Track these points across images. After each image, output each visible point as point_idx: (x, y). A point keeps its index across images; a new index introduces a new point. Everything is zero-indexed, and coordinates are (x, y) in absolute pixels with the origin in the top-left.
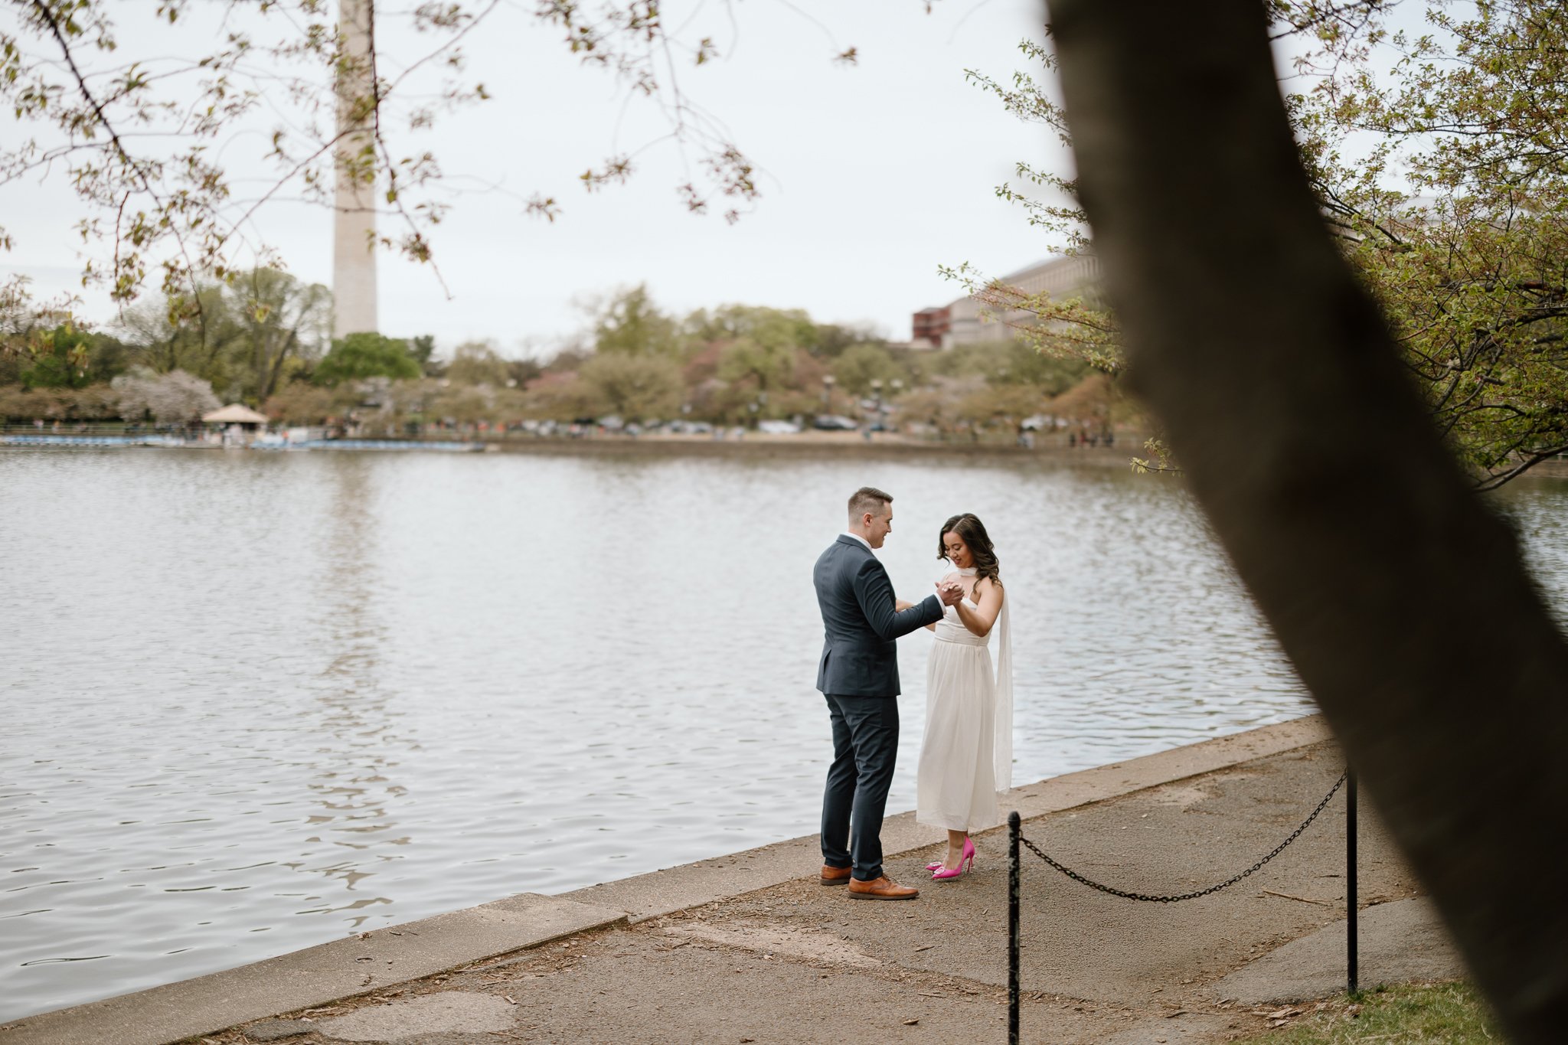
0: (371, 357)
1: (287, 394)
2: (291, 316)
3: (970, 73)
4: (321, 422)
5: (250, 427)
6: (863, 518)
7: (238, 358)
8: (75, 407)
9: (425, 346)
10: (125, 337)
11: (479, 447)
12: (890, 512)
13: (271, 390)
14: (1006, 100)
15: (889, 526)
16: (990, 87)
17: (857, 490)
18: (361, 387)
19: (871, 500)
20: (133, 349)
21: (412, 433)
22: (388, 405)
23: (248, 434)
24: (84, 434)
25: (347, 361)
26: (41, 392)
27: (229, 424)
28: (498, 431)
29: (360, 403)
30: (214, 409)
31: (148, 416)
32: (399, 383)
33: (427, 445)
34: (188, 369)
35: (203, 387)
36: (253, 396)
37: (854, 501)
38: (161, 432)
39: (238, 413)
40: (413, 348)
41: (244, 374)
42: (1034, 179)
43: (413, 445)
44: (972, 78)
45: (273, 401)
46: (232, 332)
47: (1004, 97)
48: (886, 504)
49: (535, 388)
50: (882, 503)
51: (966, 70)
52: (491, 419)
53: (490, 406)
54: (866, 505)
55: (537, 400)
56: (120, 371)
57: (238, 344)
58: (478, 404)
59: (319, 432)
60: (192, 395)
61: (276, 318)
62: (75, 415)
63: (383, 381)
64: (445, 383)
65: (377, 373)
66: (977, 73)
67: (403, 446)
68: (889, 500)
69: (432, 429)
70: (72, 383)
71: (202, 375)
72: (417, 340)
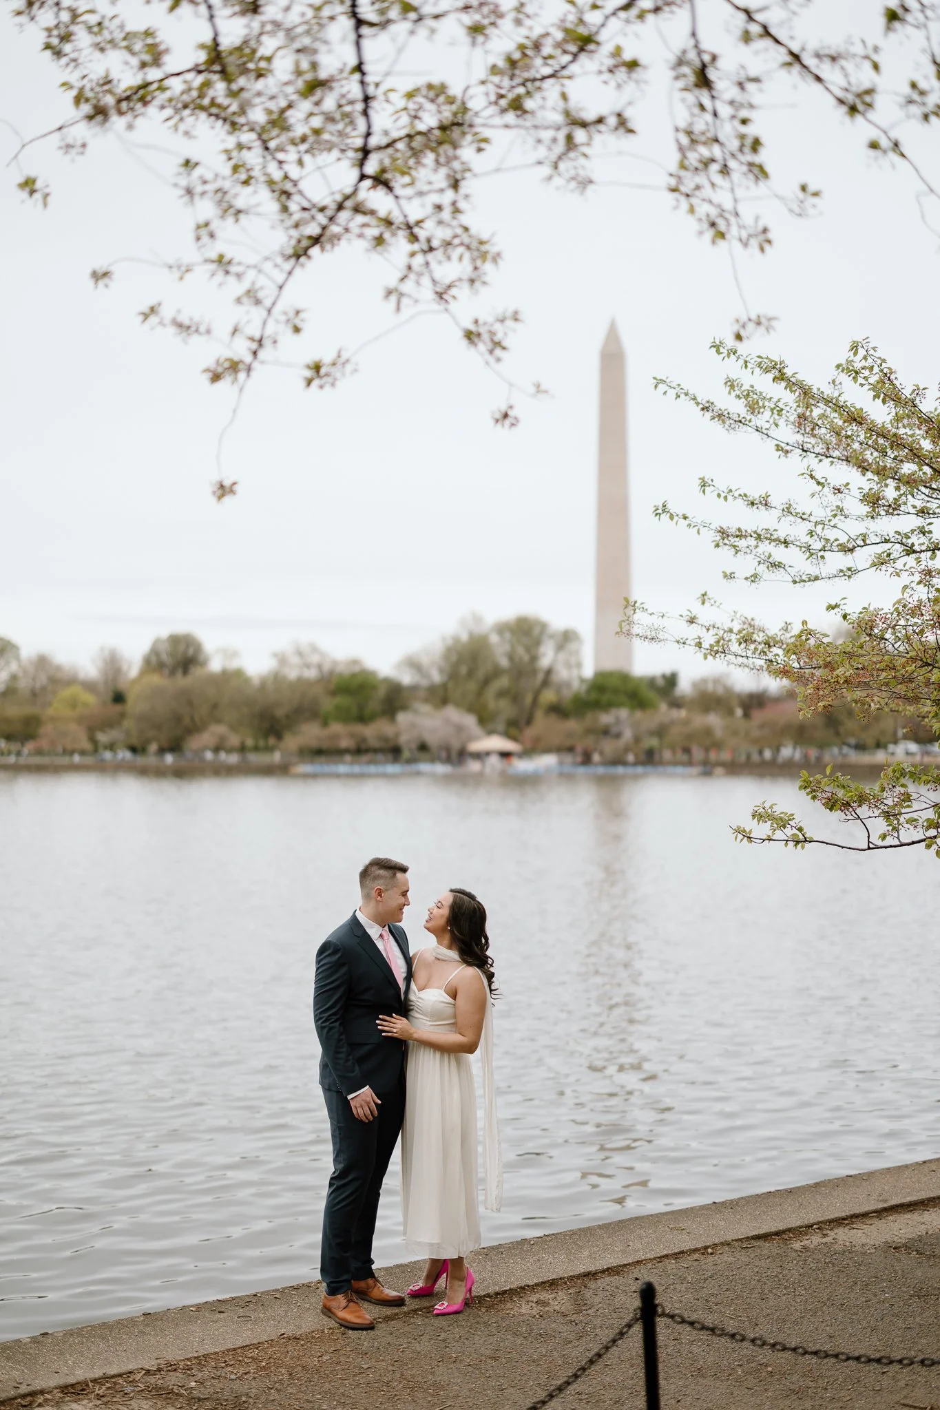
0: (616, 691)
1: (542, 724)
2: (547, 656)
3: (659, 382)
4: (571, 749)
5: (505, 755)
6: (373, 893)
7: (501, 694)
8: (364, 740)
9: (671, 680)
10: (407, 679)
11: (707, 769)
12: (406, 882)
13: (529, 721)
14: (703, 409)
15: (407, 899)
16: (682, 396)
17: (367, 862)
18: (606, 719)
19: (382, 872)
20: (414, 688)
21: (650, 759)
22: (628, 734)
23: (505, 761)
24: (370, 762)
25: (593, 696)
26: (337, 728)
27: (488, 754)
28: (726, 756)
29: (606, 732)
30: (477, 738)
31: (423, 747)
32: (639, 714)
33: (660, 769)
34: (458, 705)
35: (470, 721)
36: (513, 729)
37: (364, 874)
38: (433, 760)
39: (498, 743)
40: (661, 682)
41: (505, 709)
42: (719, 495)
43: (649, 769)
44: (662, 387)
45: (530, 733)
46: (497, 672)
47: (701, 406)
48: (399, 875)
49: (758, 716)
50: (395, 874)
51: (655, 378)
52: (718, 745)
53: (718, 733)
54: (376, 878)
55: (762, 726)
56: (404, 708)
57: (504, 682)
58: (708, 732)
59: (568, 758)
60: (460, 728)
61: (534, 659)
62: (363, 746)
63: (623, 713)
64: (683, 713)
65: (619, 705)
66: (668, 381)
67: (640, 770)
68: (404, 870)
69: (667, 755)
70: (362, 719)
71: (471, 709)
72: (664, 676)
